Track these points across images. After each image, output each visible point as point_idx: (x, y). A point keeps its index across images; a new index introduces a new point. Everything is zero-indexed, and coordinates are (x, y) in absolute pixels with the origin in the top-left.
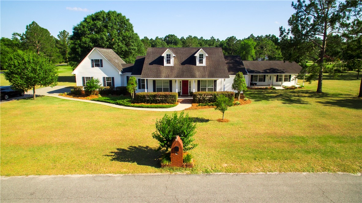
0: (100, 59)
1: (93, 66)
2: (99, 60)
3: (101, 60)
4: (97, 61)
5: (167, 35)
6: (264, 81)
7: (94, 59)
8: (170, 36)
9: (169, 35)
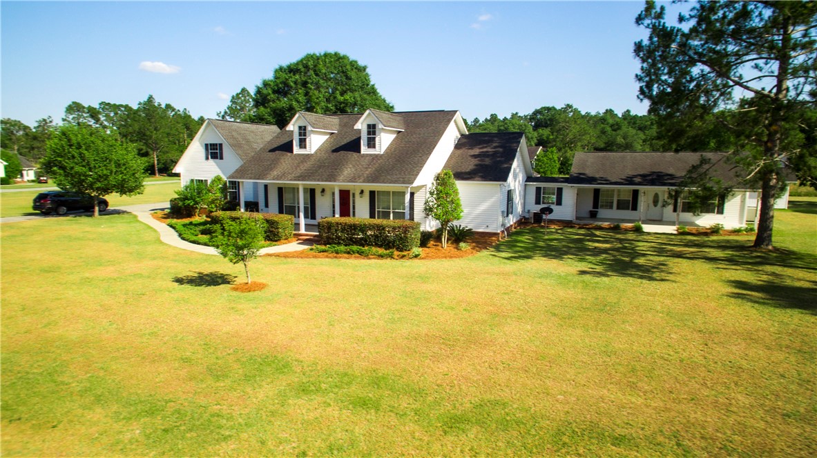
0: (218, 142)
1: (207, 158)
2: (217, 144)
3: (221, 145)
4: (214, 146)
5: (538, 108)
6: (635, 208)
7: (209, 142)
8: (543, 110)
9: (542, 108)
